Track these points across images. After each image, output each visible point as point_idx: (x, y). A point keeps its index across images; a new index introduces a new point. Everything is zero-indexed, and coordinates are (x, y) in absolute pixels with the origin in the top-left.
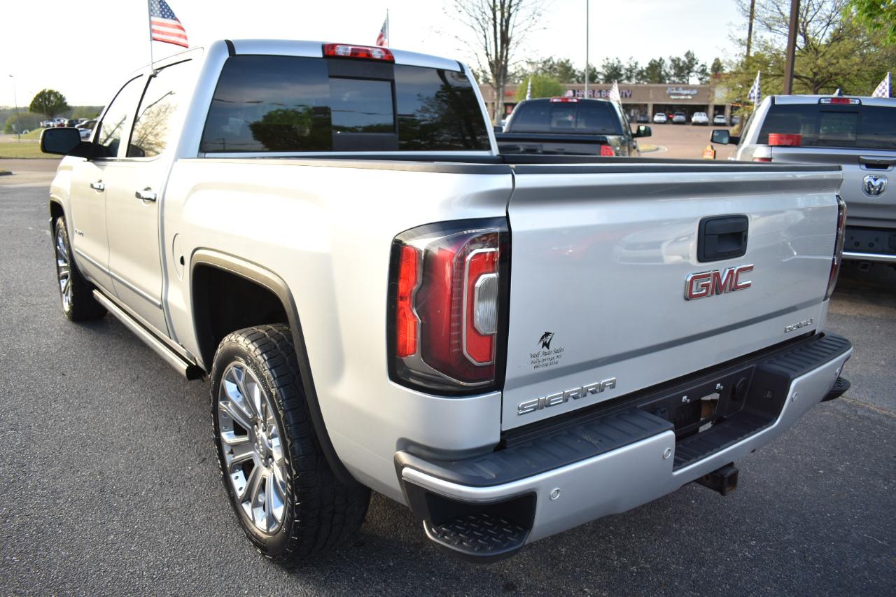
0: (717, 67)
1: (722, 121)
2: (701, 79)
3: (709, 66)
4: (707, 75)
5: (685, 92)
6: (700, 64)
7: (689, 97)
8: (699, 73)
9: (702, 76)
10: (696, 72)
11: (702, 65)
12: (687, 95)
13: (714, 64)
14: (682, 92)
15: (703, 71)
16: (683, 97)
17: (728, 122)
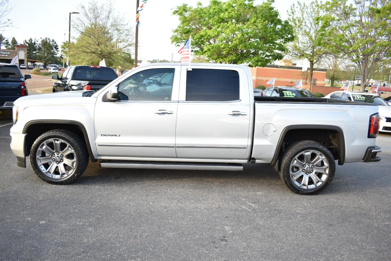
0: (14, 42)
1: (24, 67)
2: (6, 47)
3: (10, 41)
4: (10, 45)
5: (4, 53)
6: (5, 39)
7: (6, 55)
8: (5, 44)
9: (7, 46)
10: (4, 43)
11: (6, 40)
12: (5, 54)
13: (13, 40)
14: (3, 53)
15: (7, 43)
16: (3, 55)
17: (27, 67)
